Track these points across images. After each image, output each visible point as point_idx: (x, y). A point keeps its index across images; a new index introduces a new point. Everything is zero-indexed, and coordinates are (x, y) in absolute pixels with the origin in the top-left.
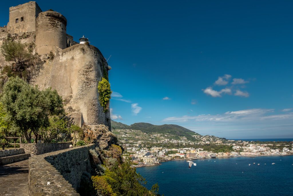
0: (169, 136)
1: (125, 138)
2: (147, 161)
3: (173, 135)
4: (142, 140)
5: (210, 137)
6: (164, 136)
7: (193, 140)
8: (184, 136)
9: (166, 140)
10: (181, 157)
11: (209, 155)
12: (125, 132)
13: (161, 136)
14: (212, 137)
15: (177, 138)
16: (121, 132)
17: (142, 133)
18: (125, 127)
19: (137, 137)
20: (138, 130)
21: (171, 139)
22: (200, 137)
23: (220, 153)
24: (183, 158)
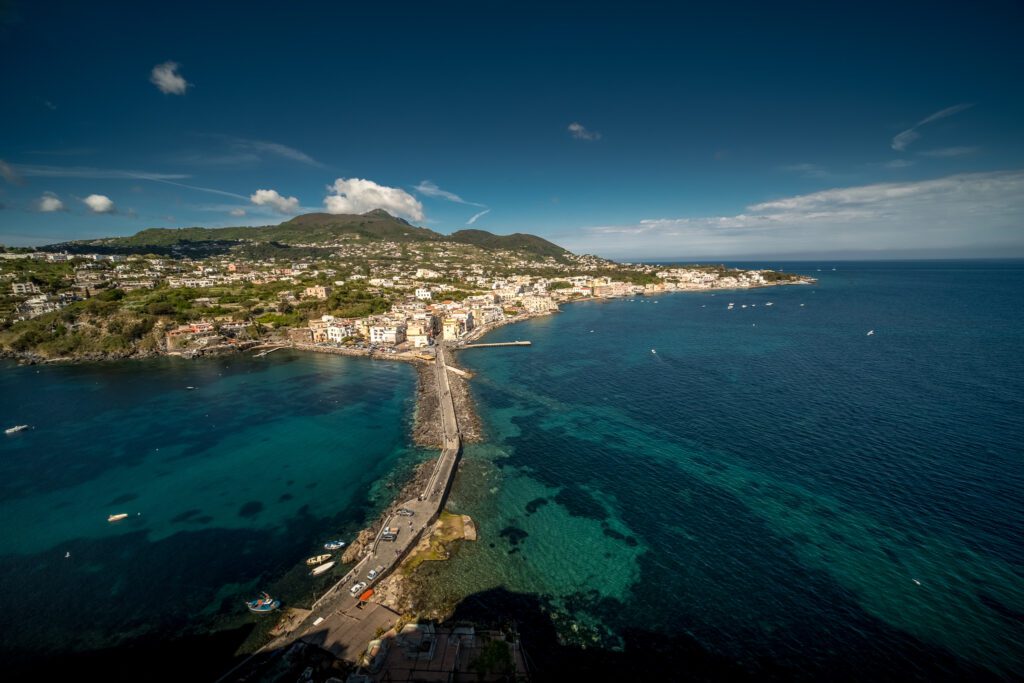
0: (525, 256)
1: (446, 258)
2: (534, 305)
3: (531, 254)
4: (478, 263)
5: (590, 258)
6: (516, 255)
7: (567, 262)
8: (549, 255)
9: (522, 263)
10: (585, 294)
11: (630, 289)
12: (443, 248)
13: (511, 255)
14: (595, 257)
15: (541, 260)
16: (435, 246)
17: (475, 250)
18: (442, 239)
19: (468, 257)
20: (467, 243)
21: (530, 262)
22: (576, 258)
23: (649, 286)
24: (588, 295)
